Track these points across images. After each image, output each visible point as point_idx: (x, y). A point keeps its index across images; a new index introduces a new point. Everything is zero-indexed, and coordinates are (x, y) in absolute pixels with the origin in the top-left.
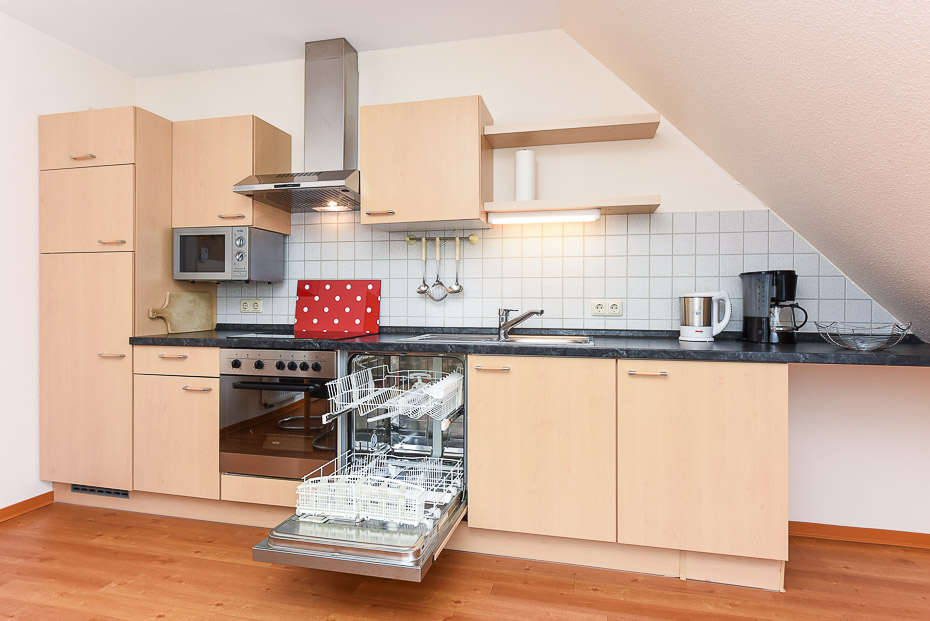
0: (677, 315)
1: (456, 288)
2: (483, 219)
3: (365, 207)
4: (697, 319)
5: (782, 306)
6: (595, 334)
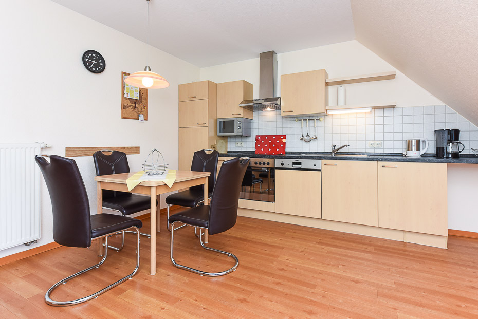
0: (405, 147)
1: (314, 137)
2: (326, 113)
3: (283, 110)
4: (414, 148)
5: (453, 143)
6: (370, 154)
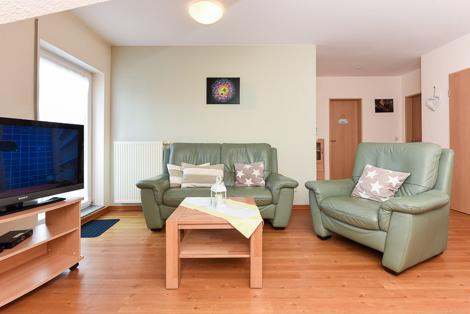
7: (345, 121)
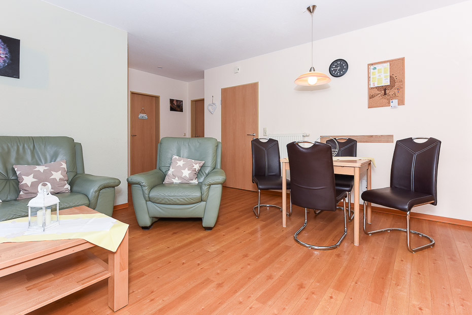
7: (145, 116)
